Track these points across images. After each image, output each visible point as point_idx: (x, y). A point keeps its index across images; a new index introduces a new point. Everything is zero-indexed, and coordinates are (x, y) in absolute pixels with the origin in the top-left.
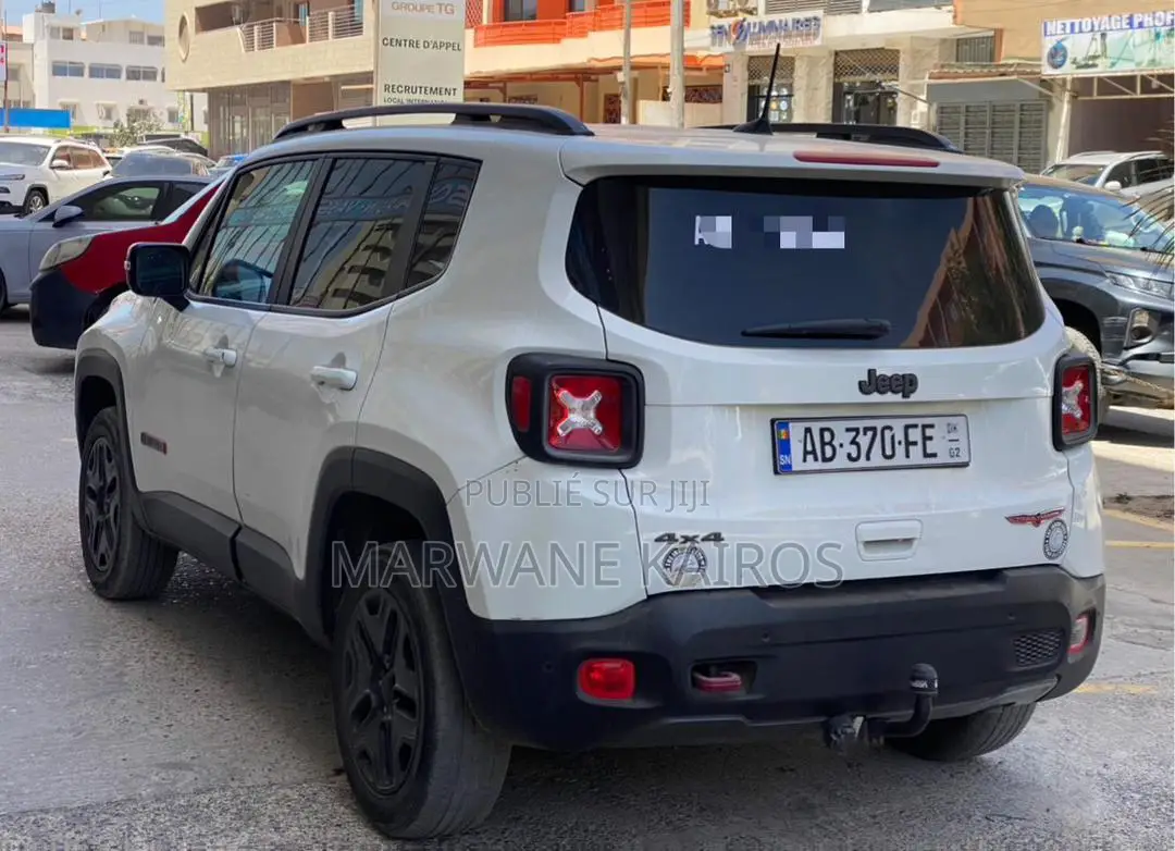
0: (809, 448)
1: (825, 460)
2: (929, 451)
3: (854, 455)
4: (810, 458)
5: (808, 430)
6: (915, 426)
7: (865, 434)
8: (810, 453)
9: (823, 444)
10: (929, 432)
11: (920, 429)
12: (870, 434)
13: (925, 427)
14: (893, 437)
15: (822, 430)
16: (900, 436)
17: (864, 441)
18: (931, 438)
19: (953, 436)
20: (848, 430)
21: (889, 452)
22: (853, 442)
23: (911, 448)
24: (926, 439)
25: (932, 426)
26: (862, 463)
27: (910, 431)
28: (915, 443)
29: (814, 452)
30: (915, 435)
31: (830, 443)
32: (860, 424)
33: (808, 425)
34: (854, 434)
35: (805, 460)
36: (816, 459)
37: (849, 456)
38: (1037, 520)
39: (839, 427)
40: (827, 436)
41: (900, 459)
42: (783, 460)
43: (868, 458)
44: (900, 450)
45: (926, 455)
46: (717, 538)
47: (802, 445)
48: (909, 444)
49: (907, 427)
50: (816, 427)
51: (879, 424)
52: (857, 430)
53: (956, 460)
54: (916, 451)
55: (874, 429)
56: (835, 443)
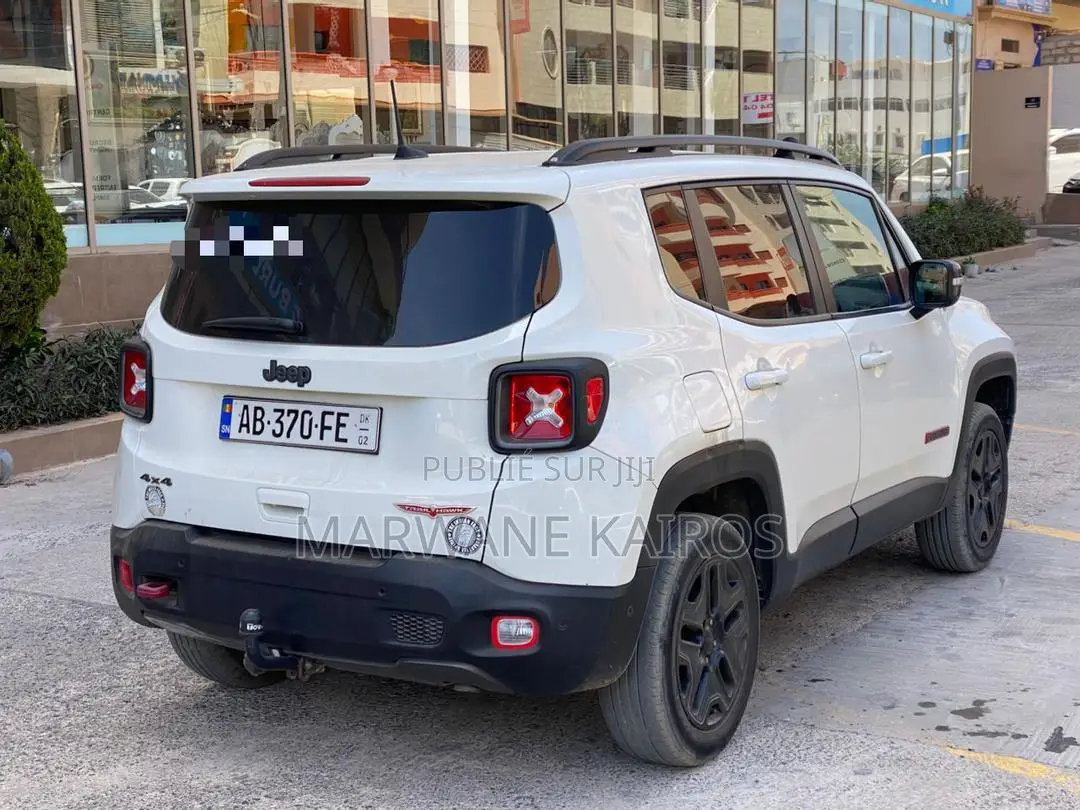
0: (245, 422)
1: (255, 433)
2: (340, 437)
3: (278, 432)
4: (244, 429)
5: (246, 407)
6: (332, 413)
7: (288, 415)
8: (245, 426)
9: (255, 420)
10: (343, 420)
11: (336, 415)
12: (292, 415)
13: (340, 415)
14: (311, 421)
15: (256, 409)
16: (317, 420)
17: (287, 421)
18: (344, 425)
19: (363, 426)
20: (276, 410)
21: (306, 433)
22: (278, 421)
23: (326, 432)
24: (339, 425)
25: (347, 415)
26: (283, 439)
27: (327, 417)
28: (330, 428)
29: (247, 426)
30: (331, 421)
31: (260, 420)
32: (286, 407)
33: (246, 403)
34: (279, 414)
35: (240, 431)
36: (248, 431)
37: (274, 431)
38: (433, 513)
39: (269, 407)
40: (259, 413)
41: (314, 440)
42: (225, 429)
43: (288, 436)
44: (316, 432)
45: (338, 439)
46: (168, 482)
47: (240, 418)
48: (324, 428)
49: (324, 414)
50: (252, 405)
51: (301, 408)
52: (282, 411)
53: (363, 447)
54: (330, 435)
55: (296, 412)
56: (265, 420)
